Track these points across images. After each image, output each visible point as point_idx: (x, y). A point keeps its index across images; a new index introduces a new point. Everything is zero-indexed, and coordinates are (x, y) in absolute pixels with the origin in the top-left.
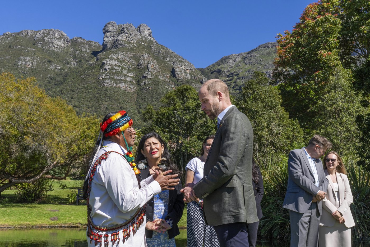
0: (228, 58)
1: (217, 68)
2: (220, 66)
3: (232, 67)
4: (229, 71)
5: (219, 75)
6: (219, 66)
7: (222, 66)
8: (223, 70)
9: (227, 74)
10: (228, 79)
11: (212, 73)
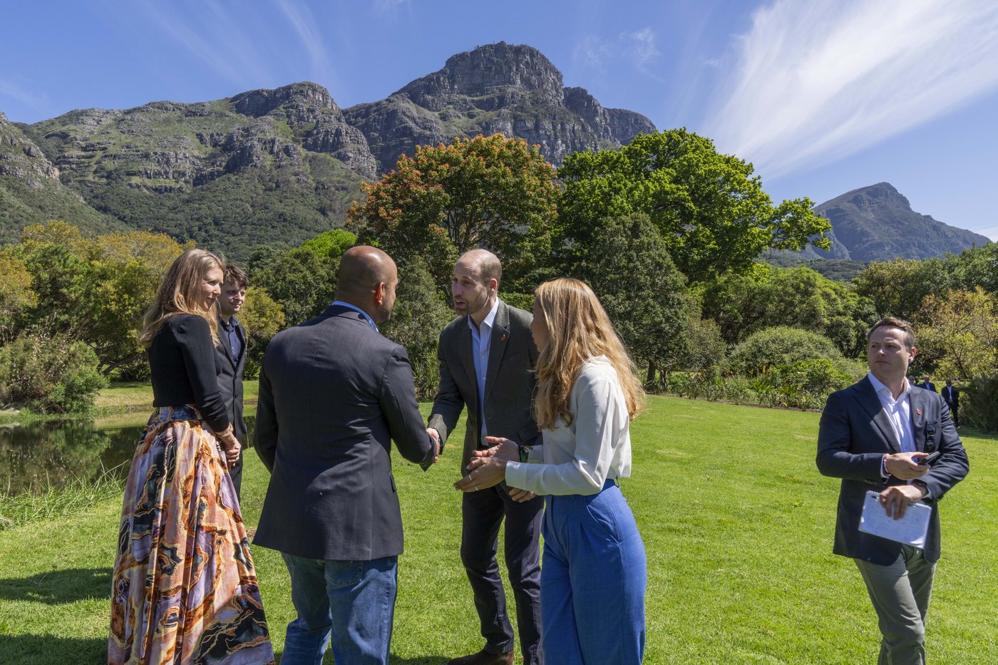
0: (83, 113)
1: (58, 129)
2: (67, 127)
3: (92, 133)
4: (85, 140)
5: (65, 143)
6: (63, 125)
7: (72, 127)
8: (72, 134)
9: (83, 144)
10: (83, 153)
11: (47, 137)
